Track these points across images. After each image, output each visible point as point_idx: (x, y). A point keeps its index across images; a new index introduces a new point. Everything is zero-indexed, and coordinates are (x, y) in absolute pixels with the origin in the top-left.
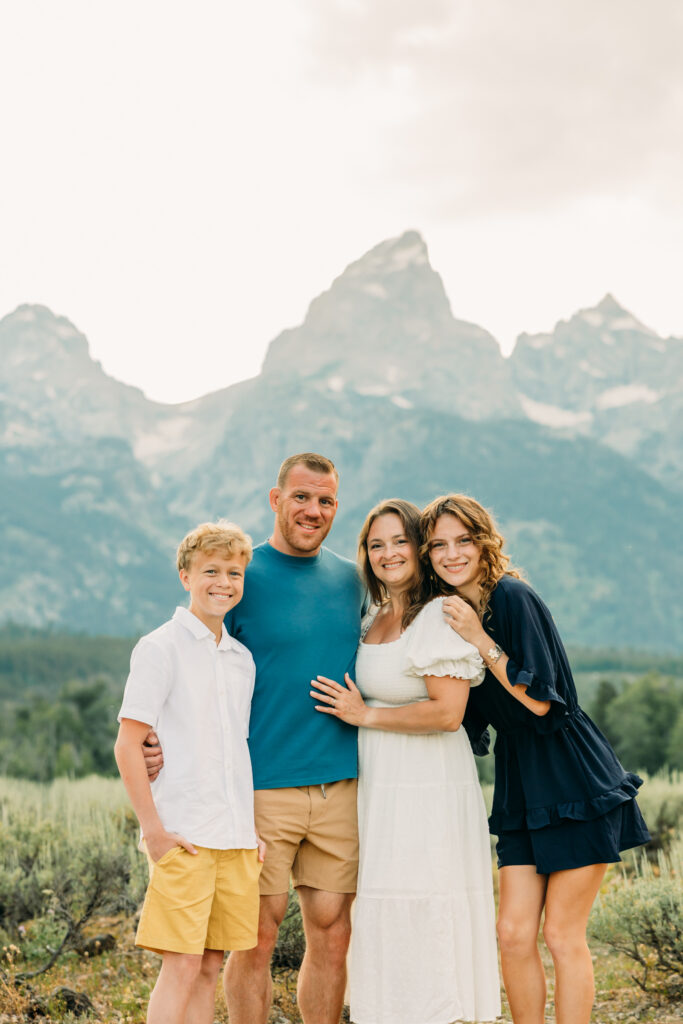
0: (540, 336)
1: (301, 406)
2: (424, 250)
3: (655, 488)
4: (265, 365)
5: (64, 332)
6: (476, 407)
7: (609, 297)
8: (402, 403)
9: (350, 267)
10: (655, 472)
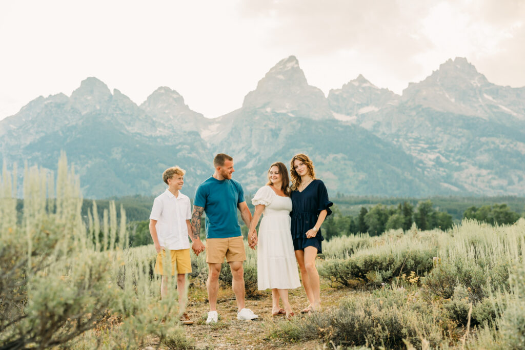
0: (338, 90)
1: (257, 118)
2: (297, 62)
3: (379, 141)
4: (243, 104)
5: (175, 96)
6: (316, 115)
7: (361, 75)
8: (291, 115)
9: (272, 69)
10: (379, 135)
